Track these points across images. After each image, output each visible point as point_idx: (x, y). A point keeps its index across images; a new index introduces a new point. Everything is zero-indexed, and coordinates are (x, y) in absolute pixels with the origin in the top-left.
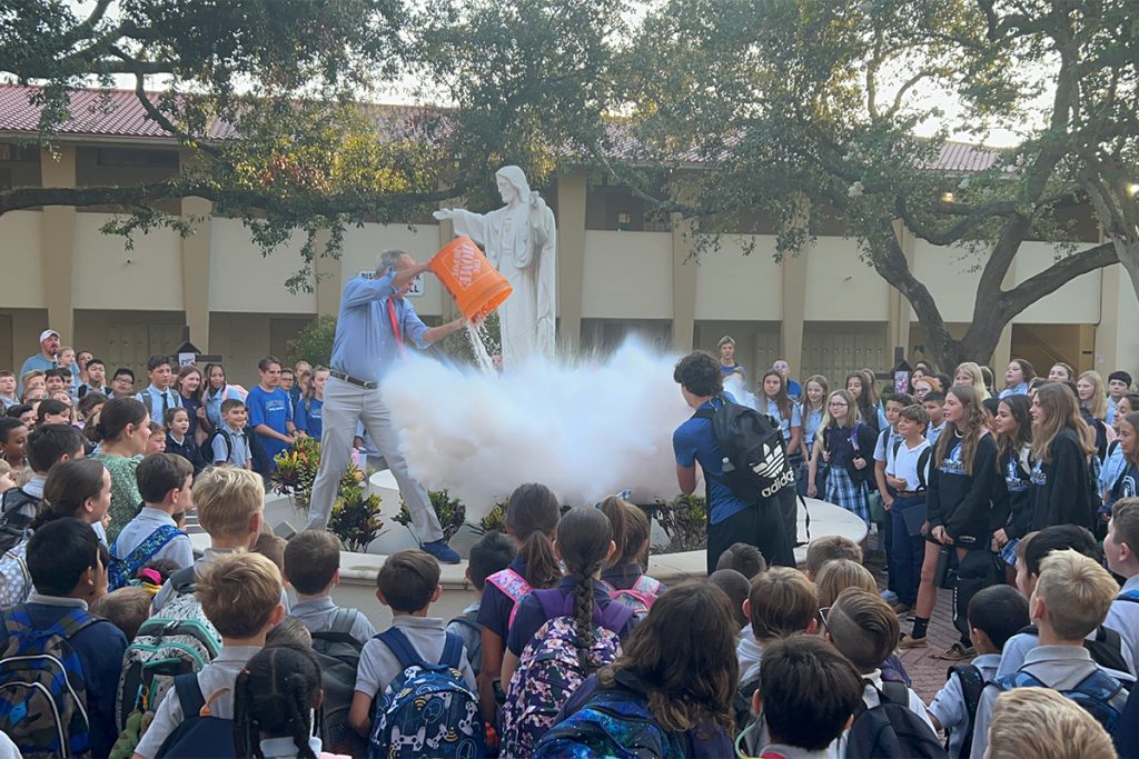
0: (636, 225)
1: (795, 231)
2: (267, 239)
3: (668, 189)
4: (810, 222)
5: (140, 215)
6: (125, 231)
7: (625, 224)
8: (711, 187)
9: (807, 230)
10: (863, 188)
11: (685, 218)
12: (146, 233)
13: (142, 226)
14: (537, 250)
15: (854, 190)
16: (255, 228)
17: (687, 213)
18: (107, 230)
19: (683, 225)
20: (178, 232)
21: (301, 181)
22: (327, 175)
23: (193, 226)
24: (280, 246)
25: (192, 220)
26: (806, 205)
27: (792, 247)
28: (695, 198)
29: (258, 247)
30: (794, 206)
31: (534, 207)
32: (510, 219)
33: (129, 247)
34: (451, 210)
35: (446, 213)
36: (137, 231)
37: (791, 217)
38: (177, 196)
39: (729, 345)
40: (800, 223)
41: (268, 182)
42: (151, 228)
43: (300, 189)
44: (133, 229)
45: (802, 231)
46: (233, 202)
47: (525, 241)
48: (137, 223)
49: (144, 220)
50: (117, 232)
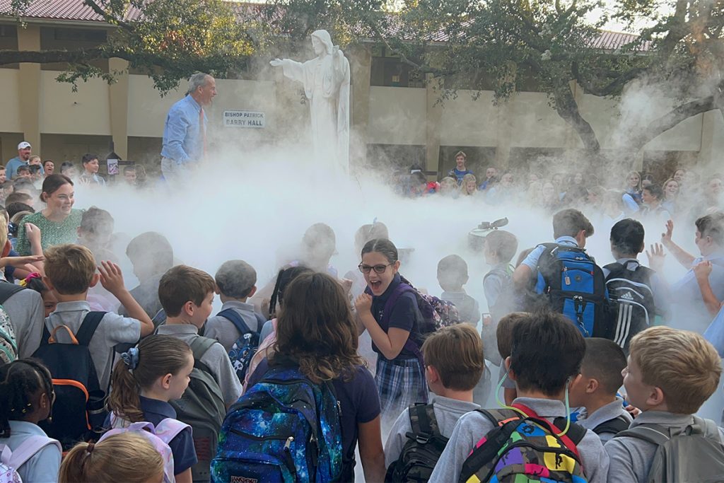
0: (403, 83)
1: (507, 85)
2: (163, 87)
3: (424, 58)
4: (516, 79)
5: (81, 70)
6: (72, 80)
7: (397, 83)
8: (452, 56)
9: (514, 84)
10: (551, 54)
11: (435, 77)
12: (85, 81)
13: (83, 77)
14: (338, 87)
15: (545, 56)
16: (156, 79)
17: (437, 73)
18: (60, 80)
19: (433, 82)
20: (106, 81)
21: (185, 48)
22: (203, 44)
23: (115, 77)
24: (172, 91)
25: (115, 73)
26: (513, 68)
27: (505, 95)
28: (442, 64)
29: (158, 91)
30: (506, 68)
31: (336, 57)
32: (320, 65)
33: (75, 90)
34: (282, 59)
35: (278, 62)
36: (80, 79)
37: (504, 75)
38: (105, 57)
39: (461, 157)
40: (510, 79)
41: (164, 49)
42: (89, 78)
43: (185, 53)
44: (77, 79)
45: (511, 85)
46: (142, 63)
47: (330, 80)
48: (80, 75)
49: (84, 72)
50: (67, 81)
